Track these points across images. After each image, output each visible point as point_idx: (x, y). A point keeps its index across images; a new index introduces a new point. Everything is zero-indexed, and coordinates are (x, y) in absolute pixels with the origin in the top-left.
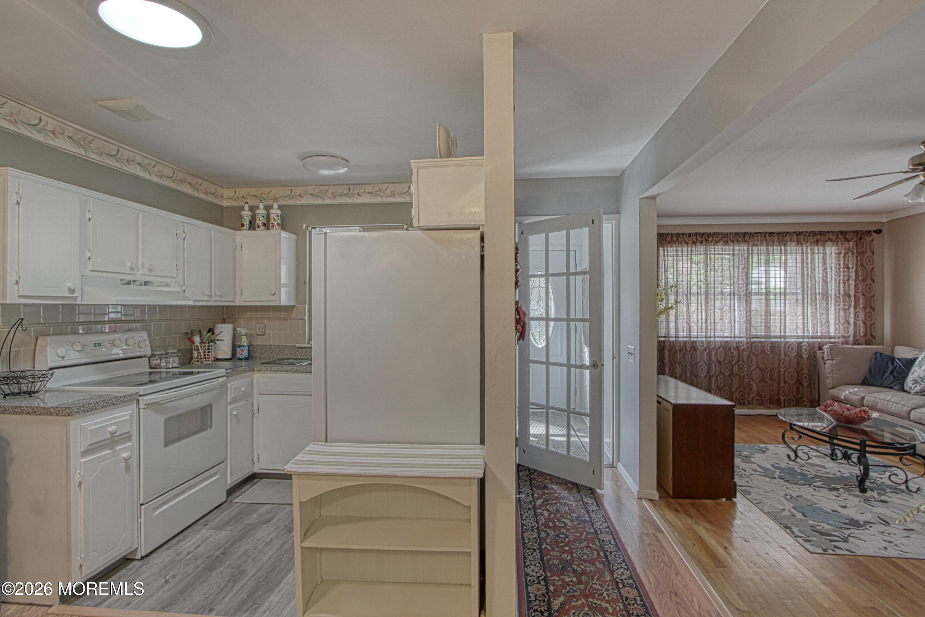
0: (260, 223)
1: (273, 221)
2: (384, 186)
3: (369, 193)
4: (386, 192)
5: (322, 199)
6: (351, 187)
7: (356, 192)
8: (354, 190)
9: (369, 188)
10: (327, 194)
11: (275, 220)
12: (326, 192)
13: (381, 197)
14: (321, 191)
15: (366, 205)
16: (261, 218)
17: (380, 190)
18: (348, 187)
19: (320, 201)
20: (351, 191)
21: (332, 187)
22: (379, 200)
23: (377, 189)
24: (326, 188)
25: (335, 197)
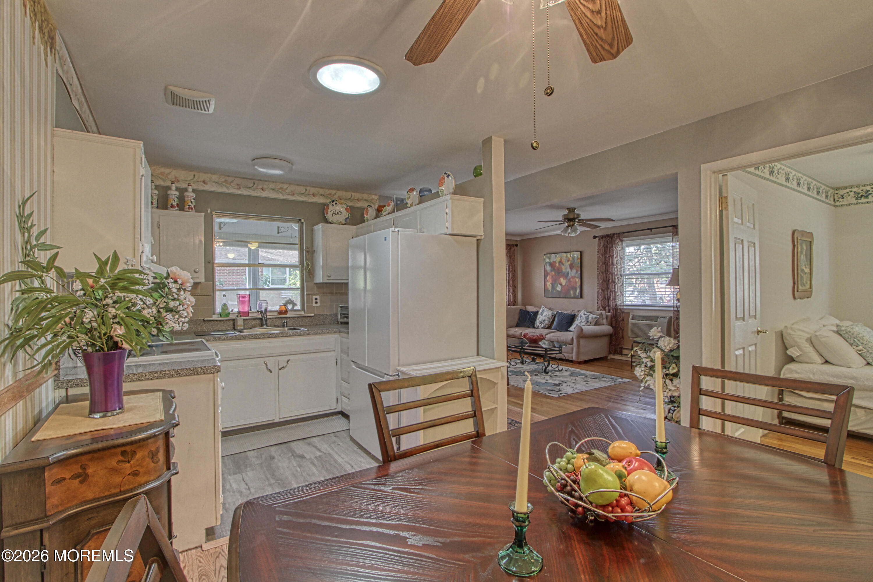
0: (175, 204)
1: (190, 204)
2: (285, 186)
3: (272, 189)
4: (287, 191)
5: (227, 188)
6: (256, 182)
7: (260, 187)
8: (258, 185)
9: (272, 186)
10: (232, 184)
11: (192, 202)
12: (231, 182)
13: (283, 194)
14: (226, 181)
15: (271, 199)
16: (176, 199)
17: (282, 188)
18: (253, 181)
19: (225, 190)
20: (255, 185)
21: (236, 179)
22: (280, 196)
23: (279, 187)
24: (230, 179)
25: (240, 188)
